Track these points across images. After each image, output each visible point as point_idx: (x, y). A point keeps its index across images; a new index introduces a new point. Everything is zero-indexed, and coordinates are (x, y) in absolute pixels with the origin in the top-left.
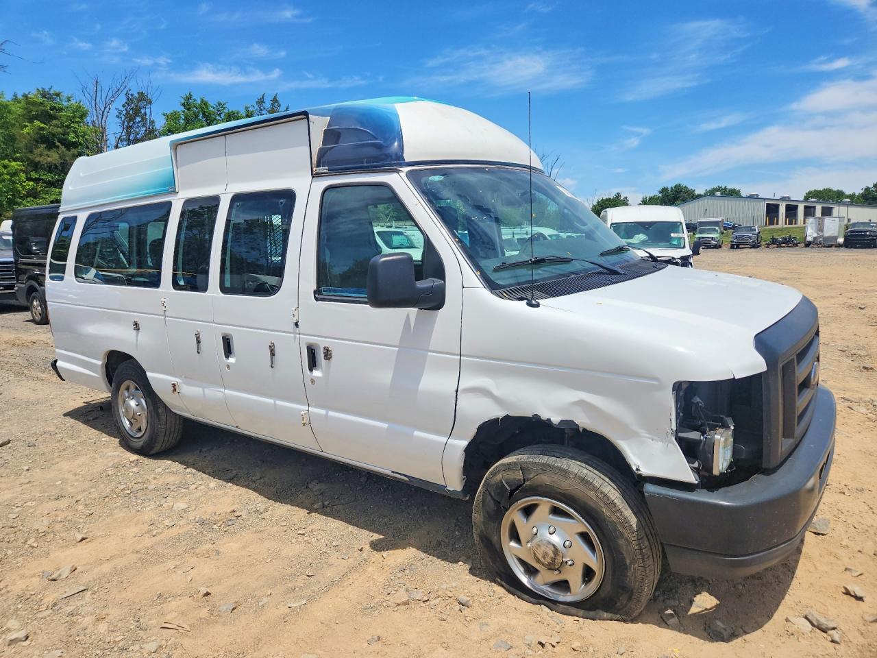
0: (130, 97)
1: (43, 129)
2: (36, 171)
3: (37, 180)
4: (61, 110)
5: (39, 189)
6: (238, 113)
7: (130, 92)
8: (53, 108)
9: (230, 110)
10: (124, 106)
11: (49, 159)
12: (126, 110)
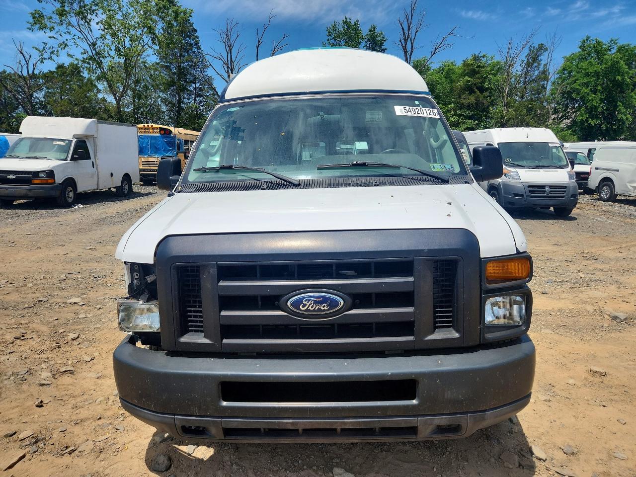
0: (532, 49)
1: (469, 81)
2: (461, 110)
3: (459, 116)
4: (483, 67)
5: (460, 121)
6: (628, 45)
7: (532, 46)
8: (479, 66)
9: (621, 44)
10: (526, 57)
11: (469, 101)
12: (528, 59)
